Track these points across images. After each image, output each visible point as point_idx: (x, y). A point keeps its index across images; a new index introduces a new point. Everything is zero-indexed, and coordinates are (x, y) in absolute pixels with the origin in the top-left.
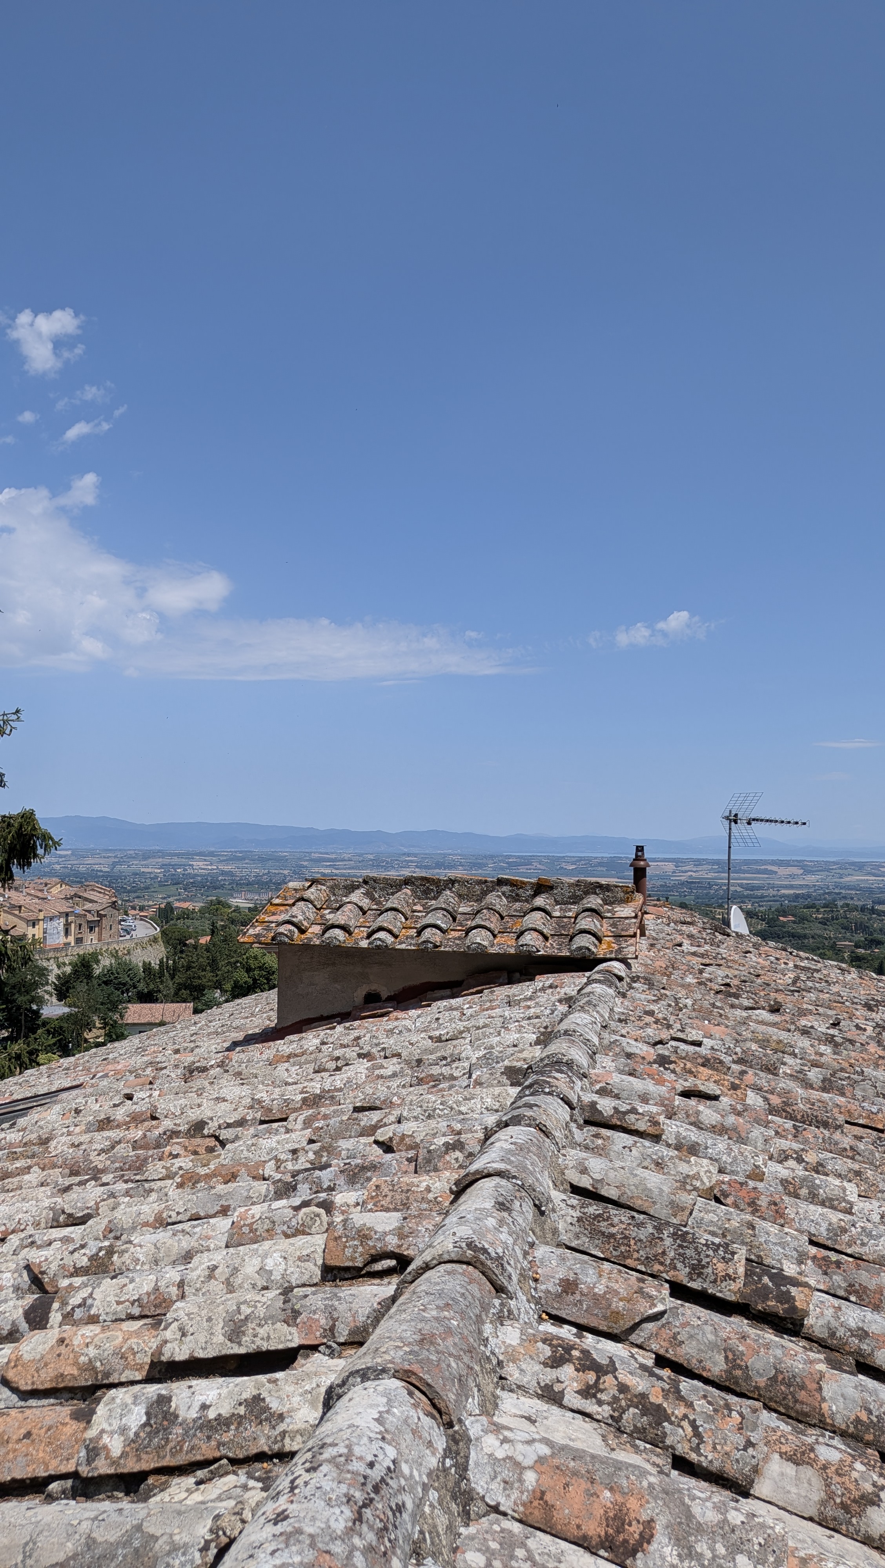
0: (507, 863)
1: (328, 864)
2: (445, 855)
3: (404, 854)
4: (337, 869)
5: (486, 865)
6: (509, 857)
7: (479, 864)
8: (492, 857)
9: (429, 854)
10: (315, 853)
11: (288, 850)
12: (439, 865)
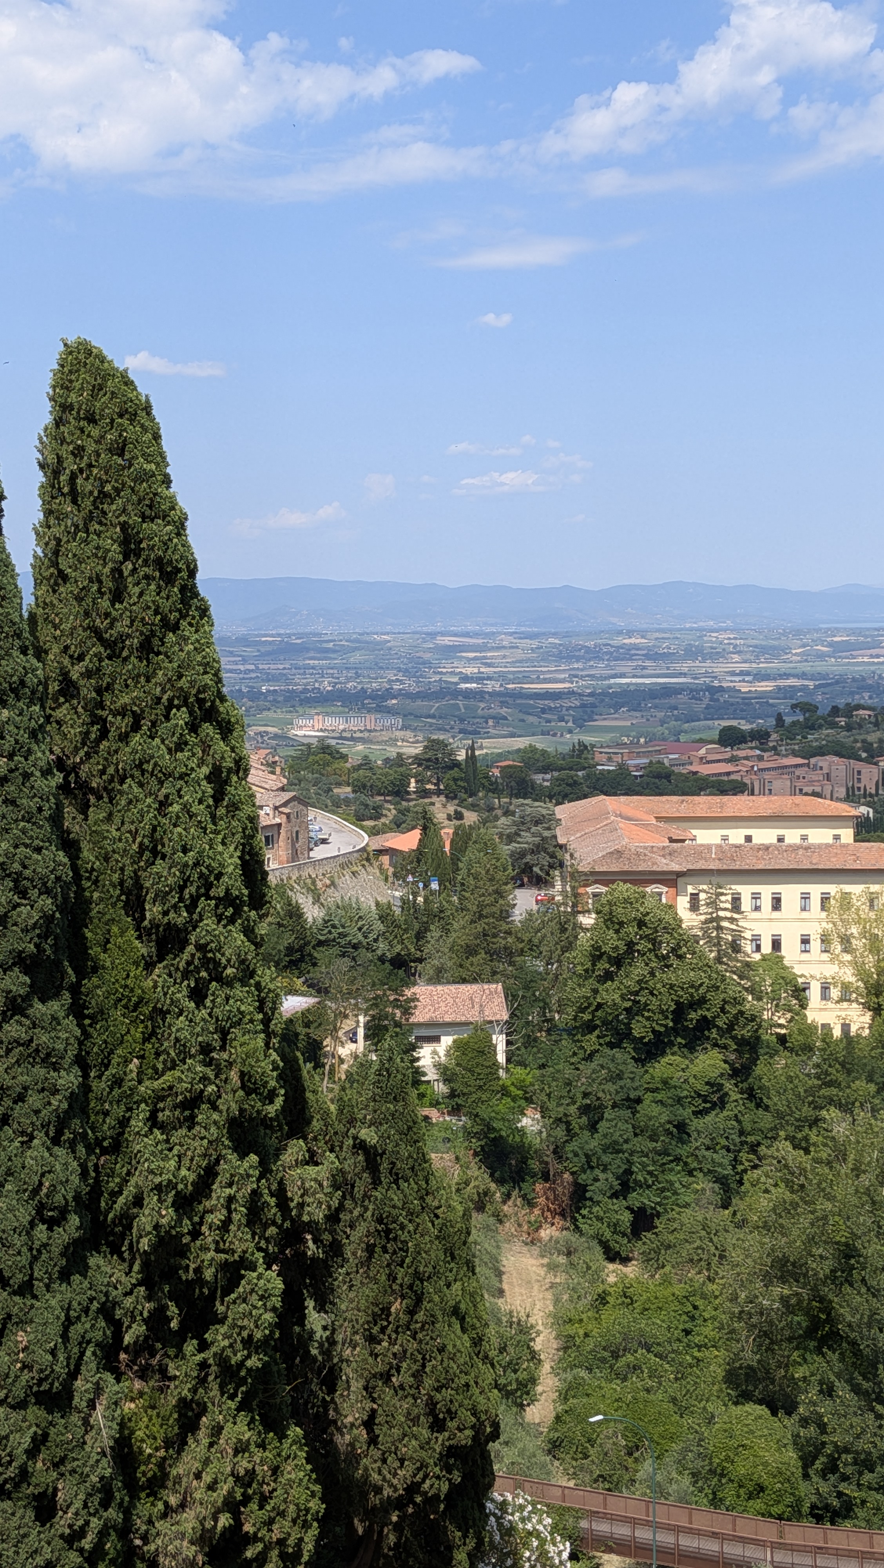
0: (830, 645)
1: (471, 655)
2: (703, 631)
3: (620, 633)
4: (489, 665)
5: (786, 650)
6: (835, 632)
7: (774, 648)
8: (798, 633)
9: (670, 631)
10: (443, 634)
11: (389, 628)
12: (692, 653)
